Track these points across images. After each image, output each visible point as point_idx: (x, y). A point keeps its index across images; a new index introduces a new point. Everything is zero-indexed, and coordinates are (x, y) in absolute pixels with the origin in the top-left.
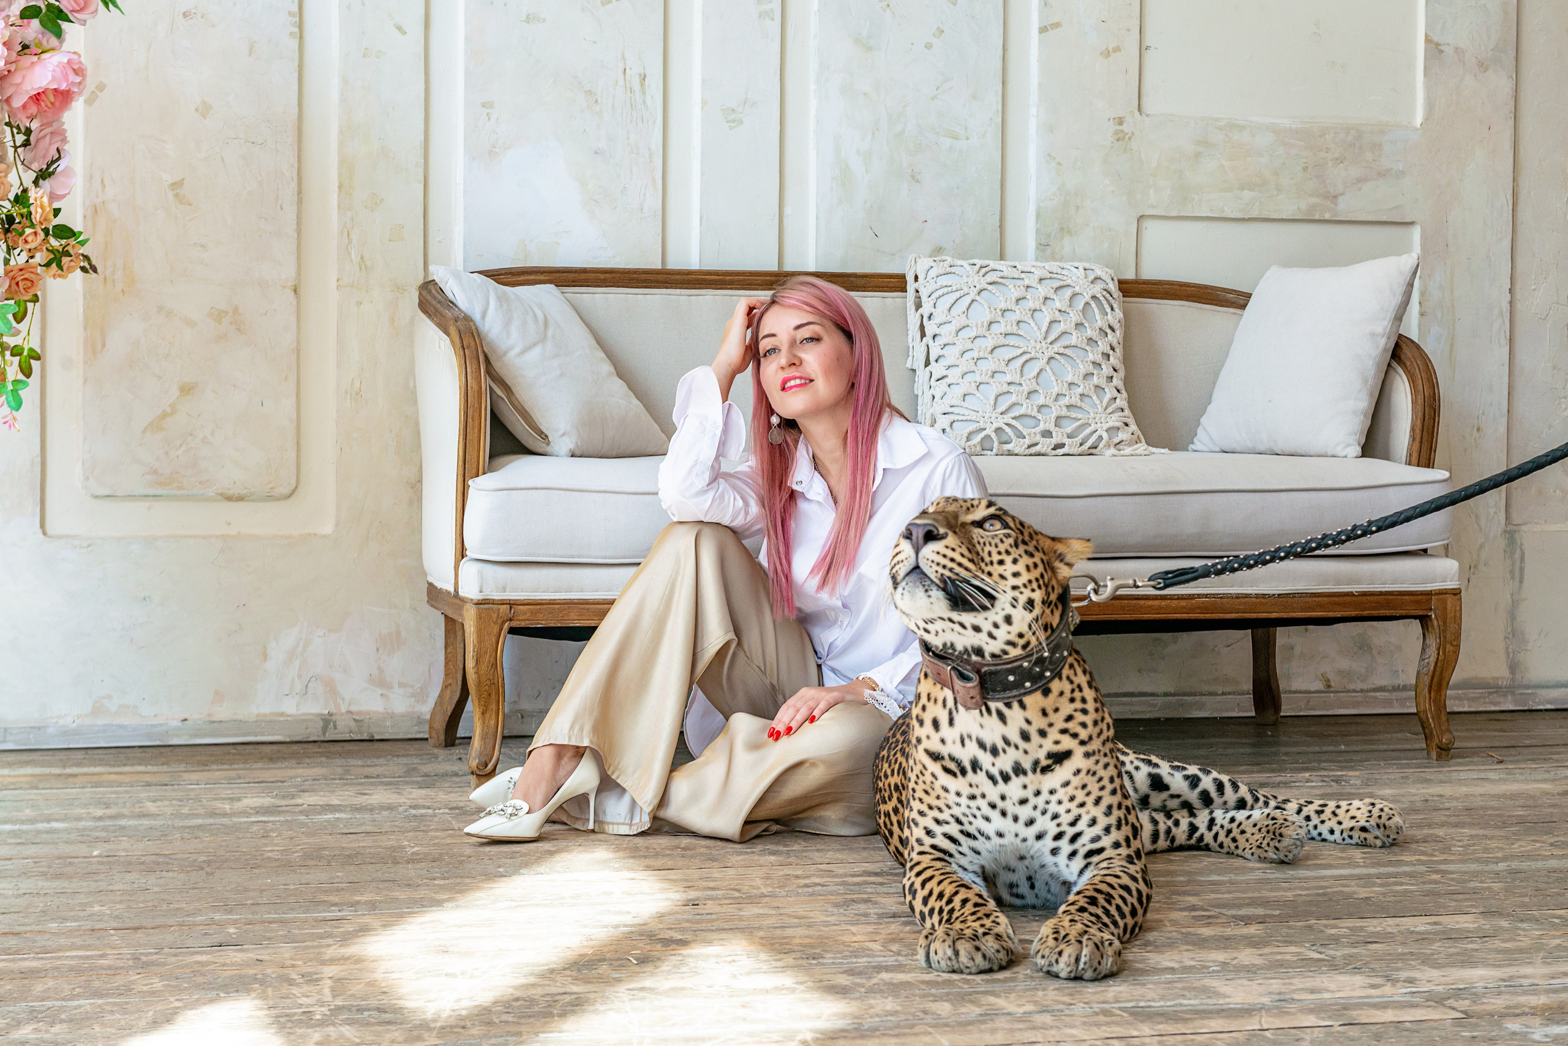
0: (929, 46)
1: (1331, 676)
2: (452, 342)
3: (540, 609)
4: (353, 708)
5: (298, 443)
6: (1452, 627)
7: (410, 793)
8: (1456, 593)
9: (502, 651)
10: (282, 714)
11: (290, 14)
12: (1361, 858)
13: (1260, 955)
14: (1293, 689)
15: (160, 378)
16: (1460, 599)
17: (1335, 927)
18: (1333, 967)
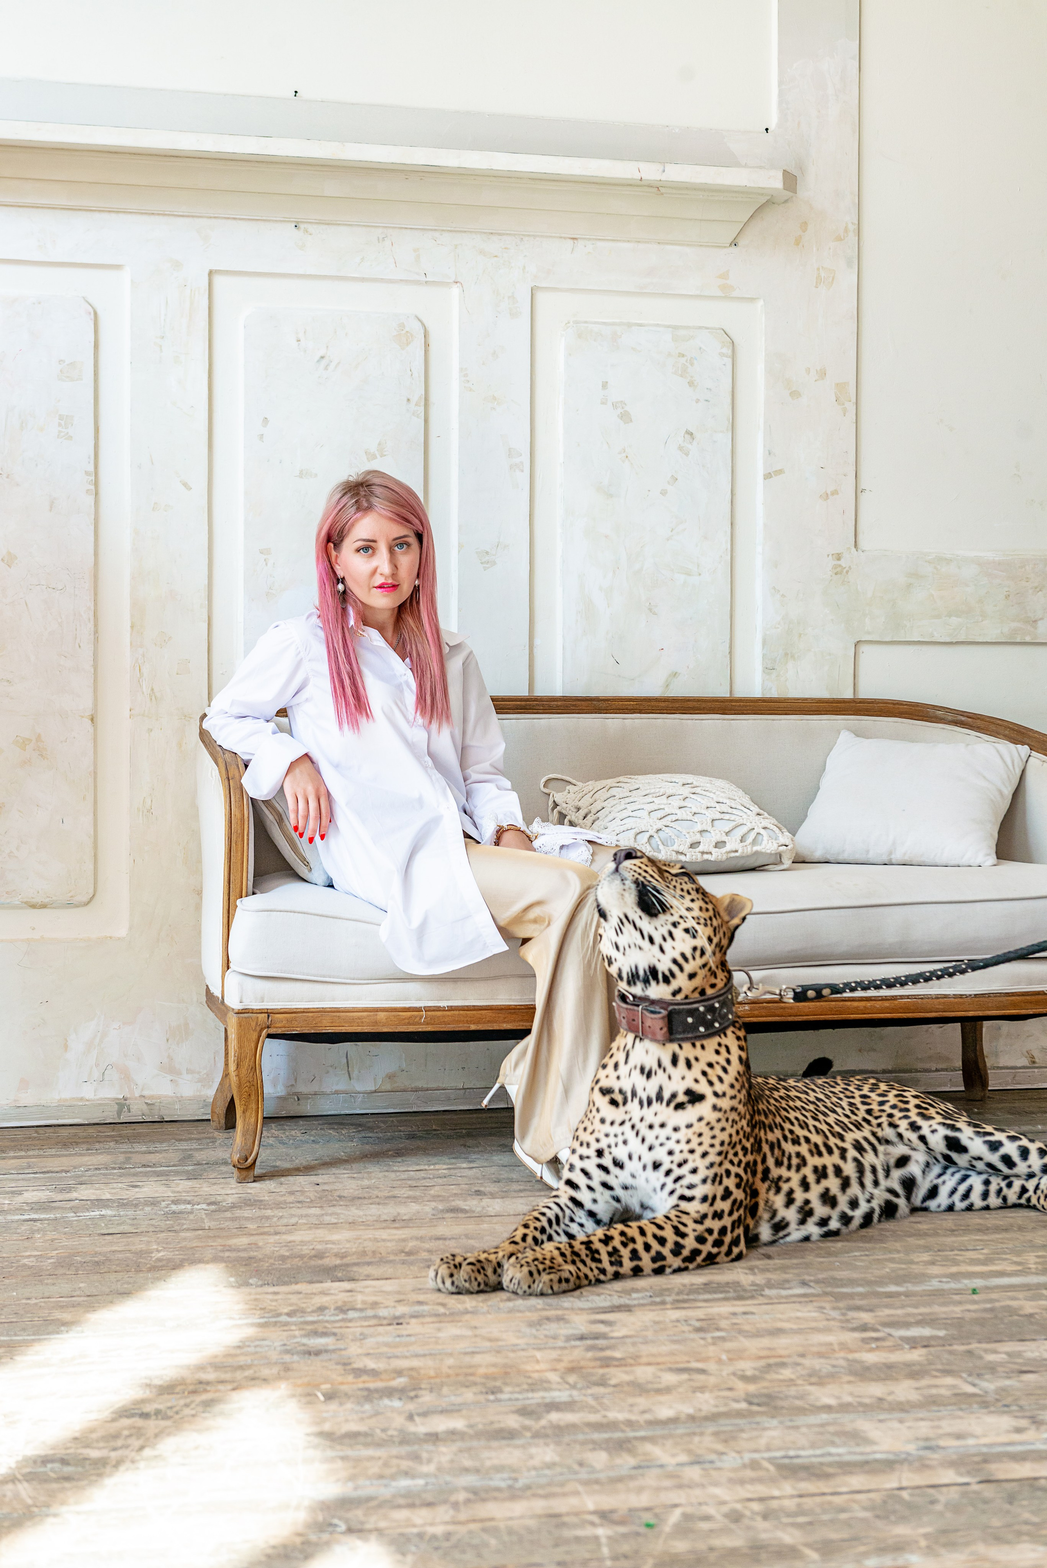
0: (664, 493)
1: (1036, 1054)
2: (220, 772)
3: (295, 1018)
4: (145, 1093)
5: (95, 856)
7: (178, 1185)
9: (261, 1055)
10: (82, 1099)
11: (87, 473)
12: (1036, 1263)
13: (917, 1389)
14: (1001, 1065)
17: (995, 1352)
18: (984, 1403)
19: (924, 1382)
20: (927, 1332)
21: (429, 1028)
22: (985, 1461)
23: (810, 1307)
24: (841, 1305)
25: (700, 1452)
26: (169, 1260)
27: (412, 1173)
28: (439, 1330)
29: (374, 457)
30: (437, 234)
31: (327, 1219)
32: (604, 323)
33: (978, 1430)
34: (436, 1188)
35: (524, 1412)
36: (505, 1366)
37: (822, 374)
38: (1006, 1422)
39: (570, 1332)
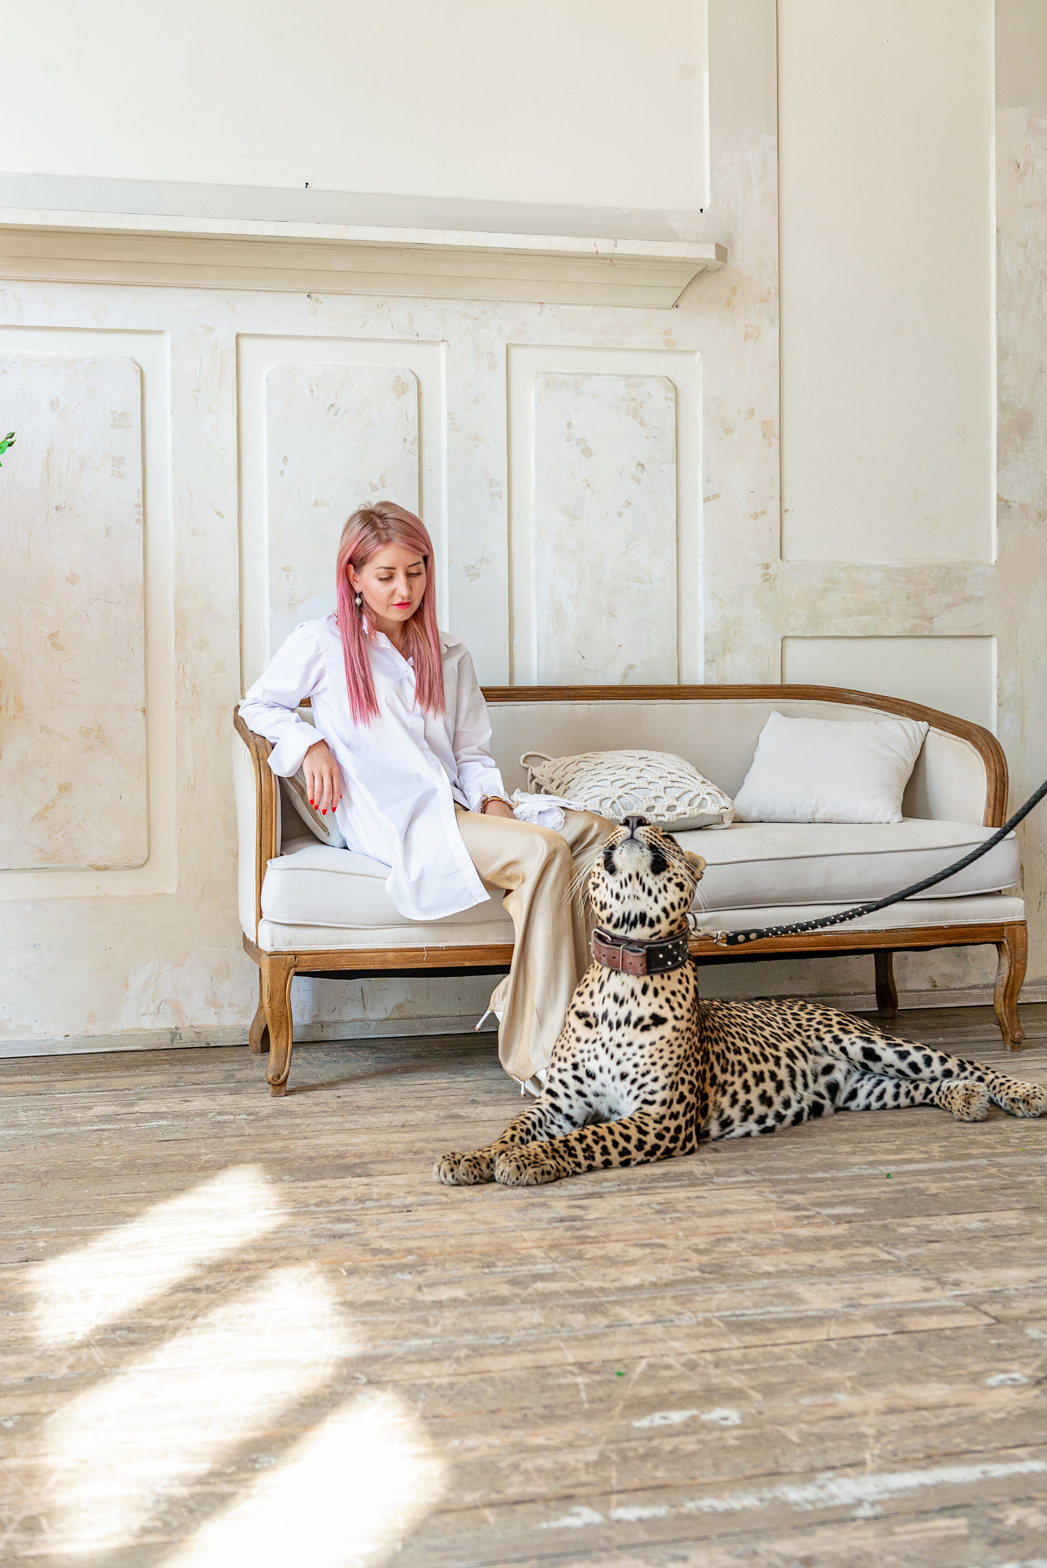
0: (620, 515)
1: (937, 979)
2: (252, 754)
3: (318, 958)
4: (194, 1023)
5: (149, 826)
6: (1020, 950)
7: (222, 1099)
8: (1023, 924)
9: (290, 990)
10: (141, 1029)
11: (136, 505)
12: (939, 1152)
13: (842, 1257)
14: (908, 989)
15: (43, 780)
16: (1026, 929)
17: (907, 1226)
18: (898, 1268)
19: (848, 1252)
20: (849, 1210)
21: (430, 966)
22: (899, 1316)
23: (752, 1191)
24: (778, 1189)
25: (661, 1312)
26: (215, 1161)
27: (418, 1087)
28: (442, 1216)
29: (377, 488)
30: (426, 301)
31: (347, 1126)
32: (568, 374)
33: (892, 1290)
34: (439, 1099)
35: (514, 1282)
36: (498, 1244)
37: (751, 414)
38: (916, 1283)
39: (552, 1215)
